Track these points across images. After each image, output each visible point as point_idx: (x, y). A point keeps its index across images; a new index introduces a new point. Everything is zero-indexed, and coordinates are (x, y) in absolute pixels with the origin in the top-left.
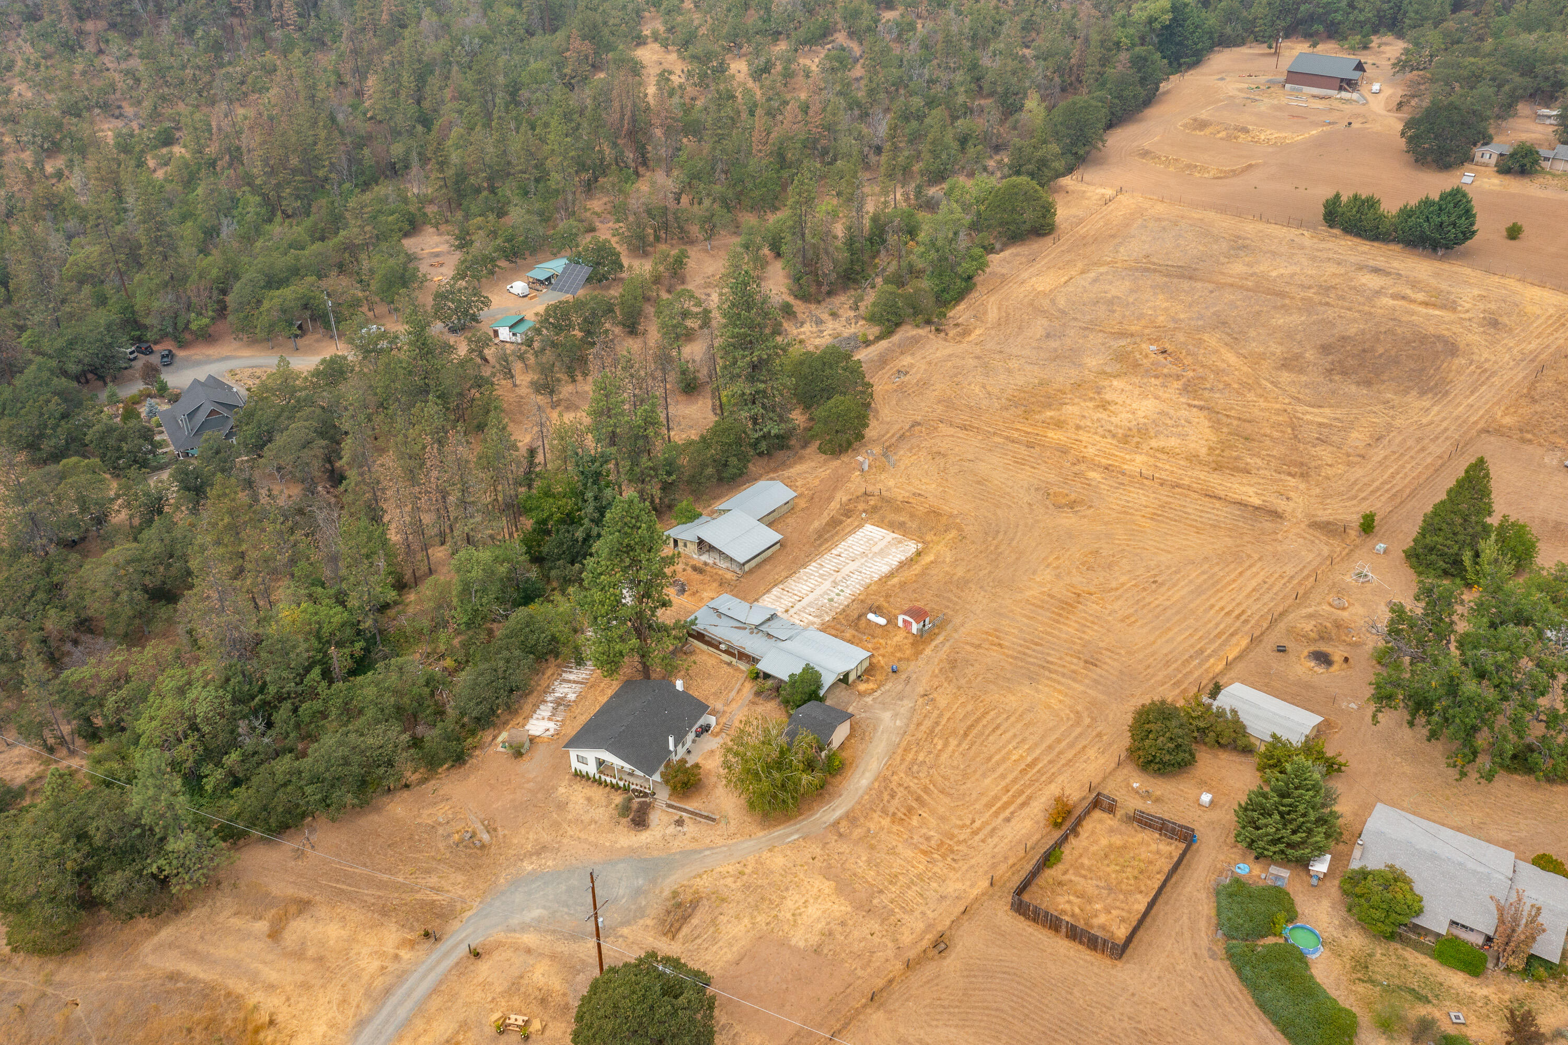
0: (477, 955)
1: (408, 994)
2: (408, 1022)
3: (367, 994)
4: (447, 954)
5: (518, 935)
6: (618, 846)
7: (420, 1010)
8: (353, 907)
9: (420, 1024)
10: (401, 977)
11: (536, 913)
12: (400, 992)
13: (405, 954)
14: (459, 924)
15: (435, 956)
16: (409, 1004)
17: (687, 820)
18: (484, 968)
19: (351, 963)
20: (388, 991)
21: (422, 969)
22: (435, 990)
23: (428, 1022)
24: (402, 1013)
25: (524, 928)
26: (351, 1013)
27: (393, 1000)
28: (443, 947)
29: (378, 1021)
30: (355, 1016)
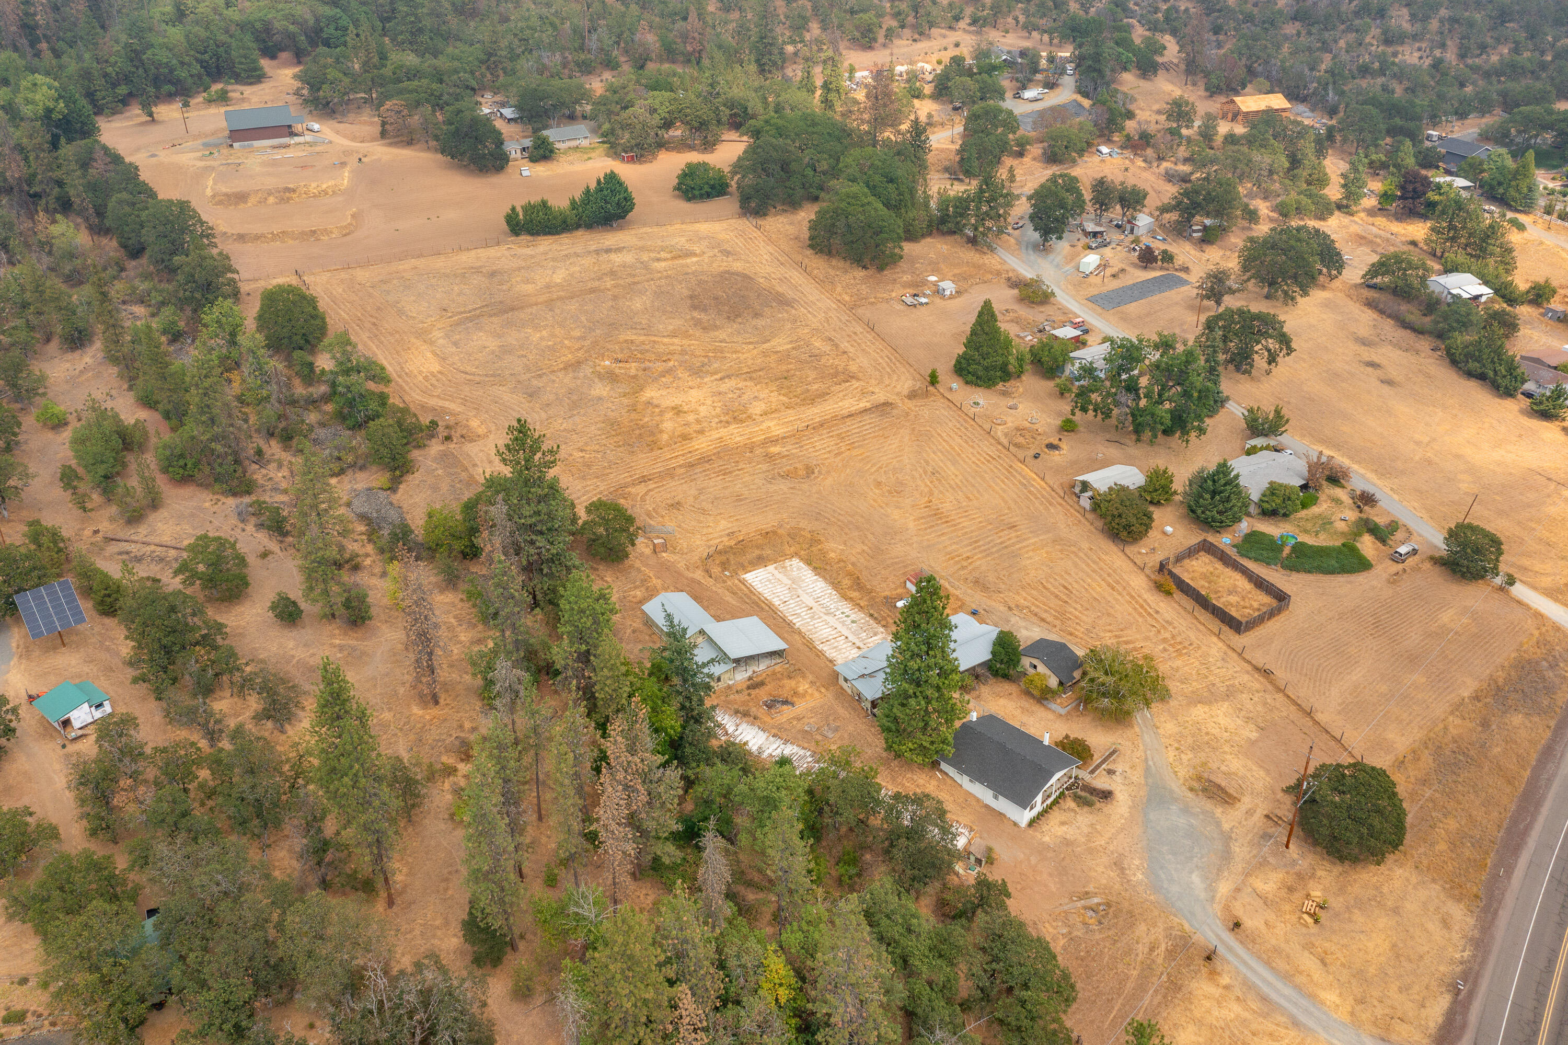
0: (1237, 925)
1: (1269, 984)
2: (1298, 988)
3: (1266, 1016)
4: (1230, 949)
5: (1219, 895)
6: (1126, 815)
7: (1287, 977)
8: (1165, 1014)
9: (1300, 979)
10: (1248, 986)
11: (1195, 878)
12: (1266, 989)
13: (1225, 980)
14: (1198, 935)
15: (1230, 958)
16: (1279, 985)
17: (1111, 767)
18: (1249, 923)
19: (1228, 1025)
20: (1264, 999)
21: (1243, 970)
22: (1268, 964)
23: (1301, 973)
24: (1288, 991)
25: (1211, 889)
26: (1283, 1031)
27: (1273, 996)
28: (1221, 950)
29: (1294, 1011)
30: (1287, 1028)
